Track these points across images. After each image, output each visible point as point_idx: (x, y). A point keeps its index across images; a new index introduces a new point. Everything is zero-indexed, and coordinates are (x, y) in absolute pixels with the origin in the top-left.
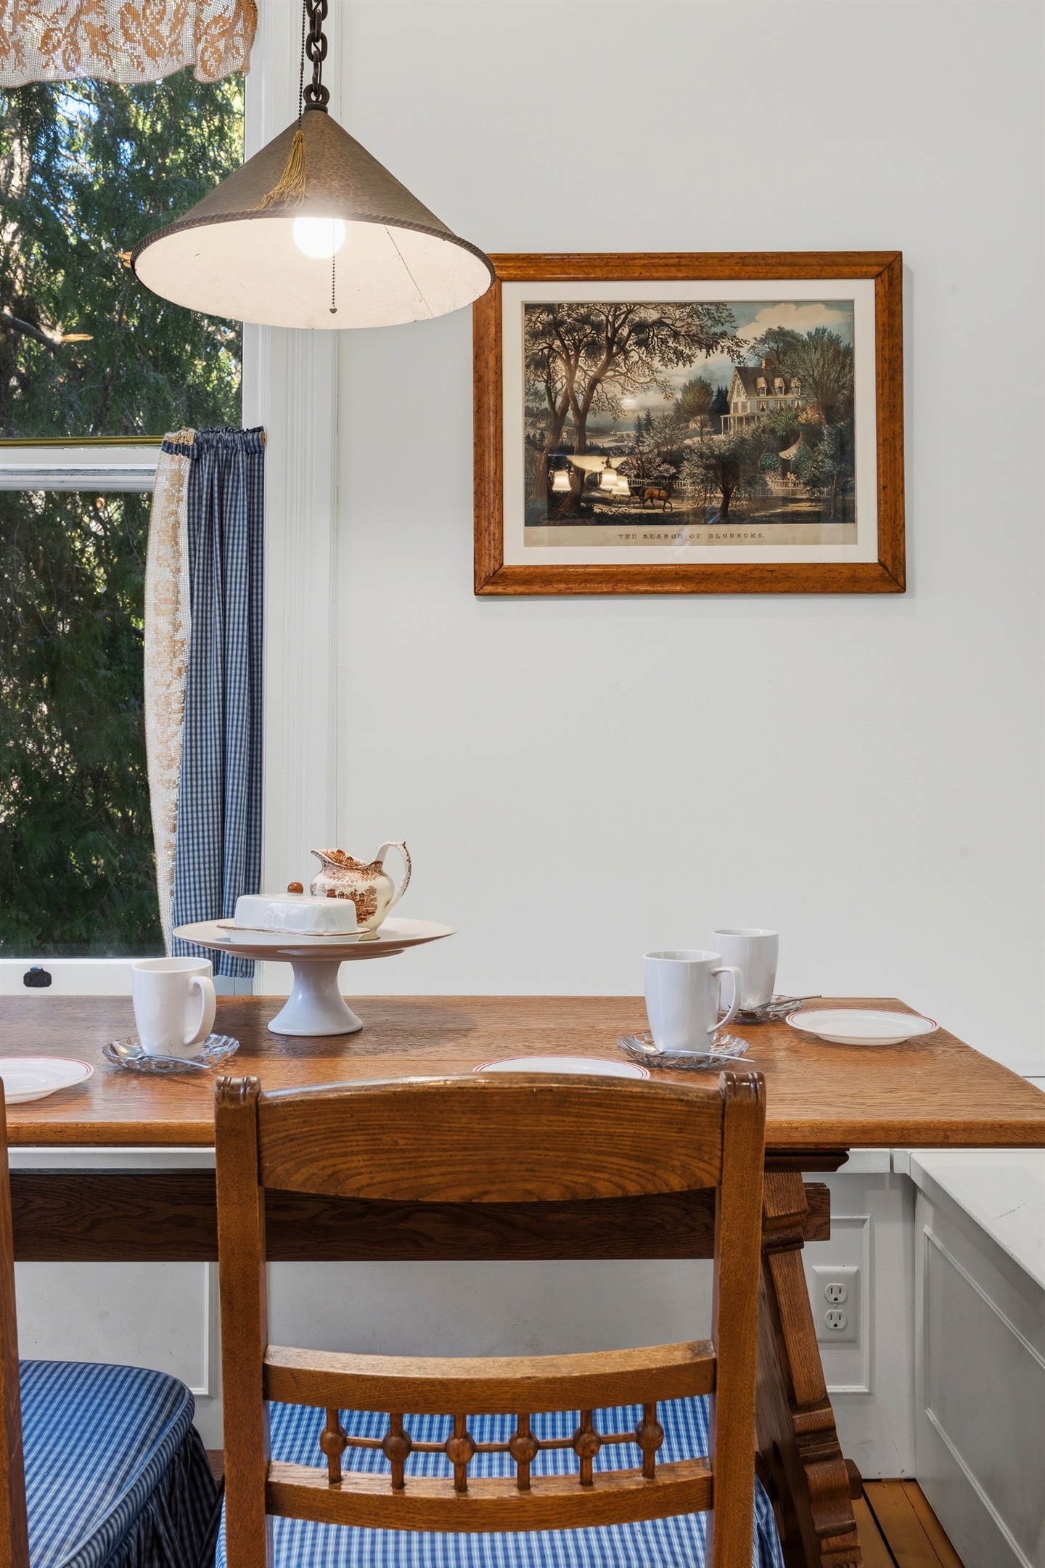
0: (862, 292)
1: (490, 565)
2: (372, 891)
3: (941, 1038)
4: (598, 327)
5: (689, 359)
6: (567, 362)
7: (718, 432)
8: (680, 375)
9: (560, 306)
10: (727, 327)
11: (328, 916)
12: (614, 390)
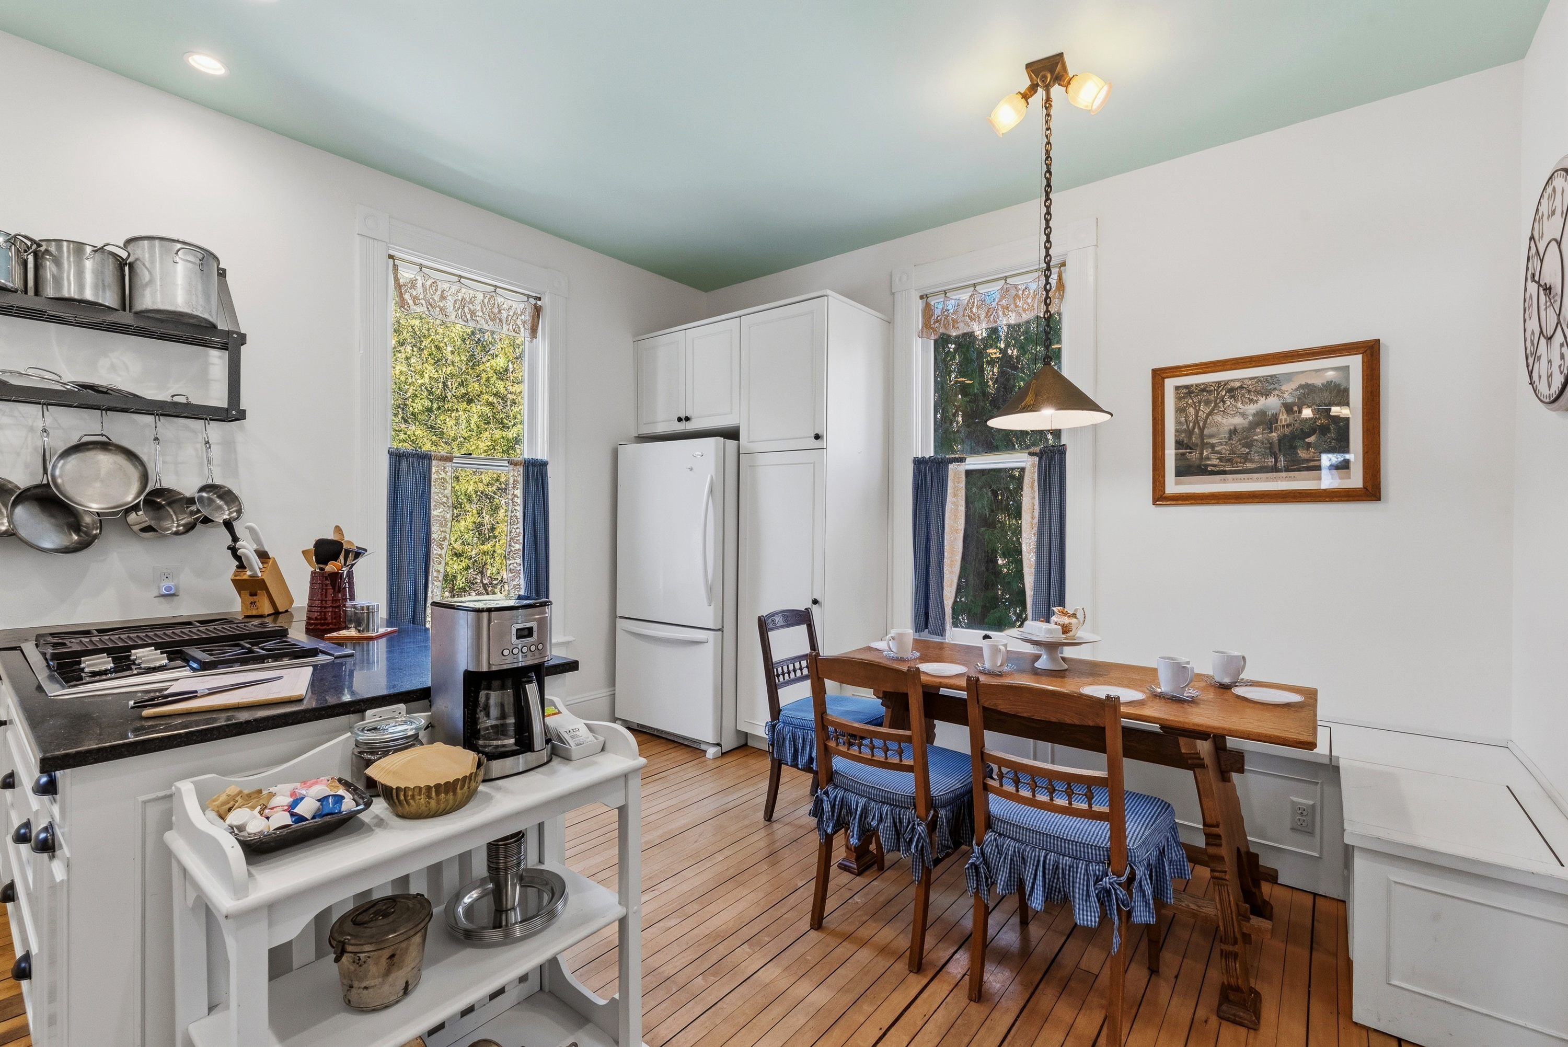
0: (1355, 361)
1: (1159, 495)
2: (1070, 623)
4: (1210, 392)
5: (1256, 402)
6: (1195, 409)
8: (1251, 409)
9: (1192, 385)
10: (1276, 386)
12: (1218, 418)
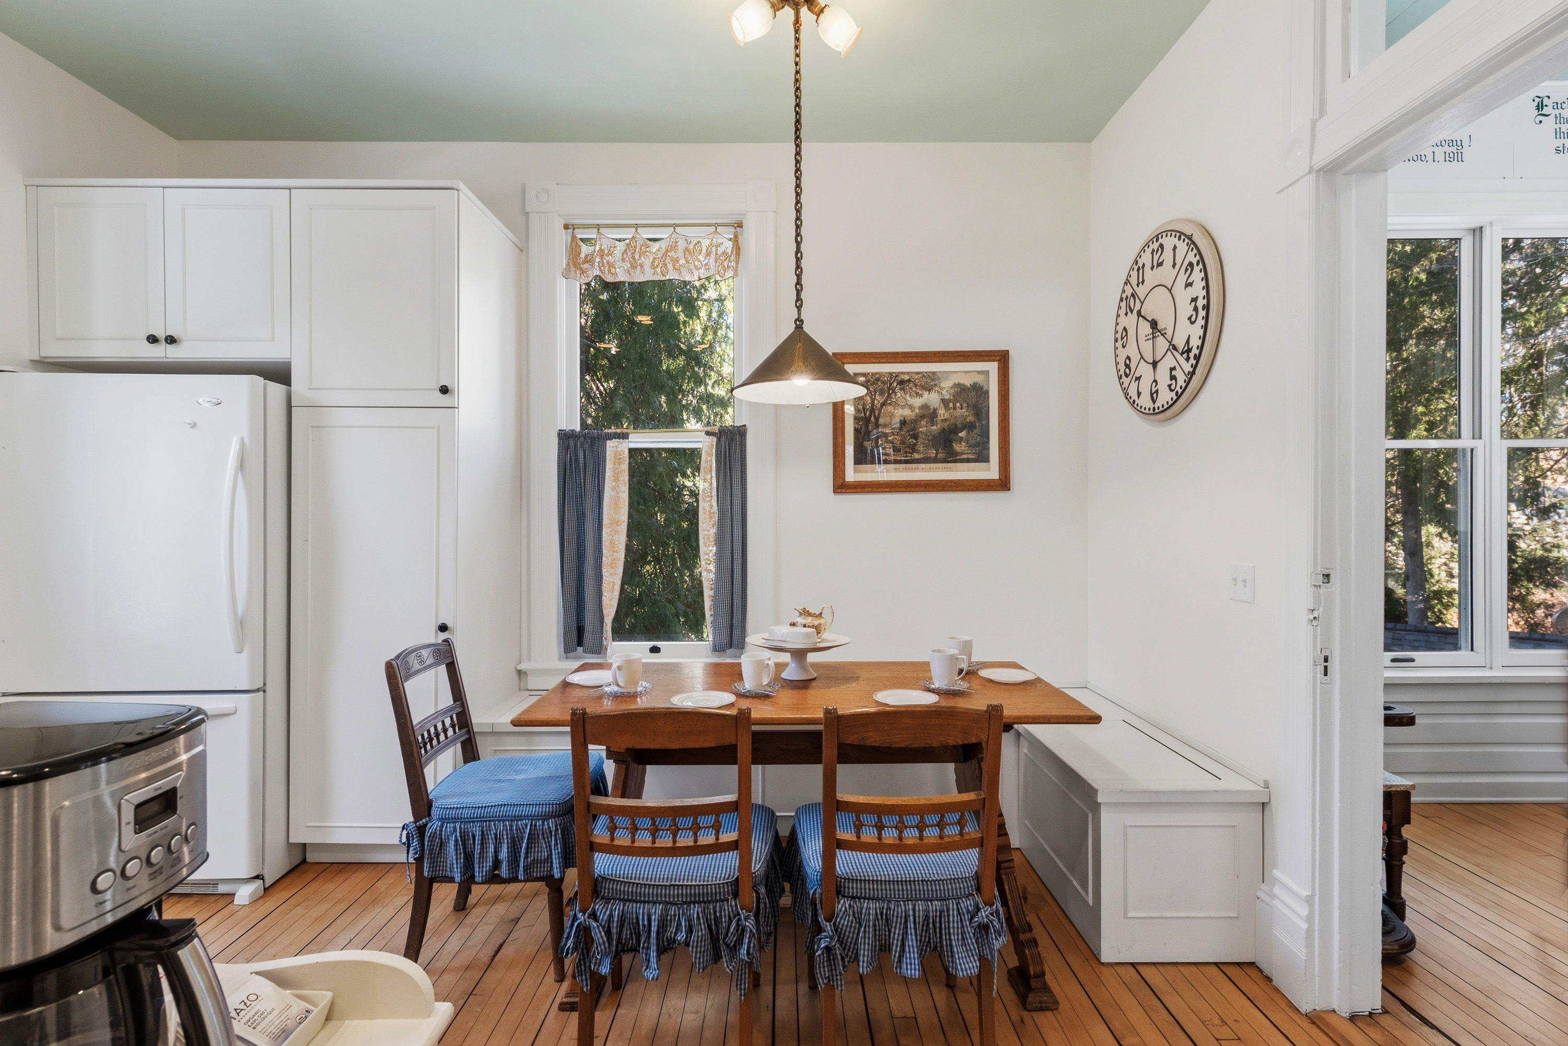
0: (993, 367)
1: (840, 482)
2: (820, 625)
3: (1038, 680)
4: (884, 383)
5: (921, 396)
6: (871, 397)
7: (933, 426)
8: (917, 402)
9: (868, 374)
10: (936, 382)
11: (808, 636)
12: (890, 408)
